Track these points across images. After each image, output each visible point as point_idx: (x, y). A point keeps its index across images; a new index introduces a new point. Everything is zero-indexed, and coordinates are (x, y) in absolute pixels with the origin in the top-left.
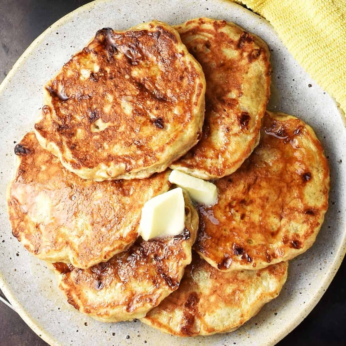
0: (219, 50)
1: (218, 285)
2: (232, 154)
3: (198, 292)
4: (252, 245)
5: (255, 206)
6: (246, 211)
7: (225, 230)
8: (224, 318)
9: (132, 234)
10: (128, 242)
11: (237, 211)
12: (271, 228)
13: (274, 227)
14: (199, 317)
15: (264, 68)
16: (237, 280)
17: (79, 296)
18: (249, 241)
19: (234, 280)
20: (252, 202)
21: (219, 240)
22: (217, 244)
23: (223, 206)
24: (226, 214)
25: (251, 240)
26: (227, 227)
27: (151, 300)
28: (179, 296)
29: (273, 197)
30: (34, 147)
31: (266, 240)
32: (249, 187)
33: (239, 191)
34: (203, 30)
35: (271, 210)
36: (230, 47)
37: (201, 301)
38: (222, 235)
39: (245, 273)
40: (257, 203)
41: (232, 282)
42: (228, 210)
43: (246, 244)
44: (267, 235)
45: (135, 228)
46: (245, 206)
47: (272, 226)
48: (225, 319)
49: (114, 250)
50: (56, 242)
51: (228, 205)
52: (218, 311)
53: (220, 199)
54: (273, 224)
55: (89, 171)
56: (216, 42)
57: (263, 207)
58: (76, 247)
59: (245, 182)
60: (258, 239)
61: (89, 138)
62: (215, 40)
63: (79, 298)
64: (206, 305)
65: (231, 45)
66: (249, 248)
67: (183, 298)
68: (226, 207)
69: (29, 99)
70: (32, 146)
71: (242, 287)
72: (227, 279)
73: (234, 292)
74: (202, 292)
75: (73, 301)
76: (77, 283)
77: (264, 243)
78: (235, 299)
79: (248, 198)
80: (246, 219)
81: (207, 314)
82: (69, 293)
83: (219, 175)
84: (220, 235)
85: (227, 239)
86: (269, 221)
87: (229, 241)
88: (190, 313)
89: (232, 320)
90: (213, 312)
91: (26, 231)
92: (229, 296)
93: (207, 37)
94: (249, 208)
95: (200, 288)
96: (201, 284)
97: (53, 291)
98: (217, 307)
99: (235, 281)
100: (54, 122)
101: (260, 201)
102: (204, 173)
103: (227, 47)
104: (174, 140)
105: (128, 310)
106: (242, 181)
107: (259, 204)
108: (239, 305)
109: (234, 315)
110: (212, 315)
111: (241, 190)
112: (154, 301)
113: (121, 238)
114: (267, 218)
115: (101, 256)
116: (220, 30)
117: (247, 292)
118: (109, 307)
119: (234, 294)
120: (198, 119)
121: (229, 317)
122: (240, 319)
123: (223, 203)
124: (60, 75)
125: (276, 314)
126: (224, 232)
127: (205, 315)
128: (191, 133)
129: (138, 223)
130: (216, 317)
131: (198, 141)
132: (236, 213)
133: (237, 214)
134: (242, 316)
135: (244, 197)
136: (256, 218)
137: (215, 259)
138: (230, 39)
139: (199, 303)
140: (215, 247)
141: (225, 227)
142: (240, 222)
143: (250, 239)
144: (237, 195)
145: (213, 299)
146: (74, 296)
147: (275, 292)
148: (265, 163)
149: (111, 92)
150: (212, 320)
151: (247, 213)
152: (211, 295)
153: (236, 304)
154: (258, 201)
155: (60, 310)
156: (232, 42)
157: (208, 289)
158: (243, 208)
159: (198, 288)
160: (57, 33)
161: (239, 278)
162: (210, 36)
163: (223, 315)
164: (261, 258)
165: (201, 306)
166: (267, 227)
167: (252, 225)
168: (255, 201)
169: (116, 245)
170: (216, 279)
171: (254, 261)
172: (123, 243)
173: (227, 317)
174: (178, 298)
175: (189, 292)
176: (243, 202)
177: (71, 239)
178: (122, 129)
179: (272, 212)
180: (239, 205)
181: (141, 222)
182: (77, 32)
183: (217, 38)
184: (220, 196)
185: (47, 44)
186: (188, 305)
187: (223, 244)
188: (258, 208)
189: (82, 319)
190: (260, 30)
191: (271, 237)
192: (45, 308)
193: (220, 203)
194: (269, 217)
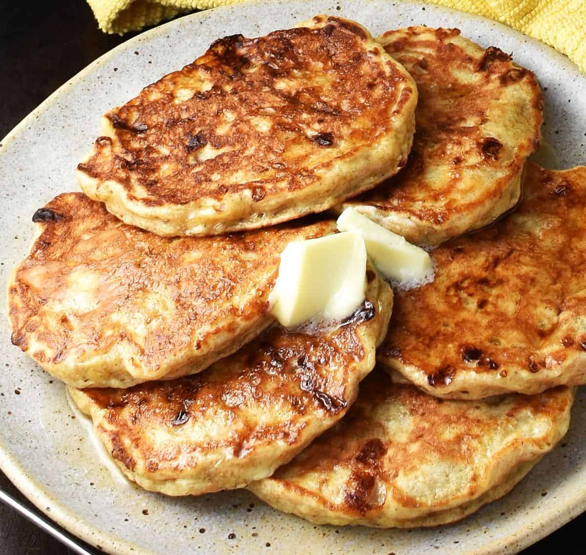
0: (444, 71)
1: (427, 425)
2: (465, 192)
3: (384, 440)
4: (500, 347)
5: (506, 288)
6: (490, 295)
7: (446, 325)
8: (436, 482)
9: (257, 304)
10: (247, 318)
11: (471, 295)
12: (539, 324)
13: (545, 322)
14: (385, 479)
15: (530, 95)
16: (467, 418)
17: (137, 442)
18: (493, 340)
19: (459, 419)
20: (501, 282)
21: (432, 339)
22: (429, 346)
23: (443, 288)
24: (448, 299)
25: (497, 341)
26: (451, 320)
27: (286, 435)
28: (345, 444)
29: (544, 279)
30: (72, 213)
31: (530, 342)
32: (497, 261)
33: (476, 265)
34: (414, 45)
35: (540, 296)
36: (465, 67)
37: (390, 452)
38: (438, 333)
39: (483, 411)
40: (511, 283)
41: (455, 422)
42: (452, 293)
43: (488, 344)
44: (531, 333)
45: (263, 293)
46: (486, 288)
47: (540, 321)
48: (439, 485)
49: (217, 331)
50: (100, 337)
51: (453, 286)
52: (426, 468)
53: (437, 275)
54: (542, 318)
55: (179, 210)
56: (440, 59)
57: (523, 291)
58: (140, 341)
59: (488, 253)
60: (511, 339)
61: (184, 173)
62: (437, 56)
63: (137, 446)
64: (400, 457)
65: (468, 65)
66: (494, 351)
67: (353, 447)
68: (448, 289)
69: (70, 155)
70: (69, 211)
71: (476, 430)
72: (446, 416)
73: (459, 439)
74: (392, 439)
75: (122, 450)
76: (134, 422)
77: (523, 345)
78: (460, 450)
79: (494, 277)
80: (489, 308)
81: (401, 474)
82: (116, 438)
83: (437, 222)
84: (435, 332)
85: (448, 338)
86: (534, 312)
87: (452, 341)
88: (367, 471)
89: (452, 487)
90: (413, 468)
91: (41, 329)
92: (448, 442)
93: (422, 53)
94: (495, 292)
95: (388, 433)
96: (392, 426)
97: (82, 456)
98: (422, 460)
99: (462, 420)
100: (117, 157)
101: (519, 281)
102: (409, 218)
103: (459, 67)
104: (352, 154)
105: (237, 453)
106: (483, 253)
107: (516, 286)
108: (467, 458)
109: (458, 478)
110: (413, 475)
111: (480, 264)
112: (293, 435)
113: (234, 311)
114: (531, 308)
115: (190, 345)
116: (447, 42)
117: (486, 439)
118: (199, 449)
119: (460, 441)
120: (401, 136)
121: (447, 481)
122: (469, 485)
123: (444, 282)
124: (136, 98)
125: (544, 495)
126: (443, 328)
127: (396, 475)
128: (385, 148)
129: (271, 284)
130: (421, 479)
131: (399, 168)
132: (469, 298)
133: (471, 299)
134: (474, 478)
135: (484, 274)
136: (509, 306)
137: (423, 367)
138: (467, 55)
139: (387, 456)
140: (425, 350)
141: (445, 319)
142: (477, 312)
143: (495, 338)
144: (471, 270)
145: (414, 448)
146: (127, 442)
147: (545, 439)
148: (529, 234)
149: (233, 108)
150: (411, 484)
151: (491, 299)
152: (412, 441)
153: (463, 458)
154: (514, 281)
155: (94, 486)
156: (470, 59)
157: (404, 434)
158: (483, 291)
159: (385, 431)
160: (137, 53)
161: (471, 417)
162: (428, 51)
163: (435, 476)
164: (519, 364)
165: (390, 460)
166: (530, 321)
167: (502, 316)
168: (509, 281)
169: (222, 324)
170: (423, 414)
171: (502, 368)
172: (238, 319)
173: (443, 479)
174: (342, 449)
175: (366, 438)
176: (484, 282)
177: (130, 328)
178: (250, 151)
179: (541, 301)
180: (476, 286)
181: (278, 281)
182: (174, 57)
183: (442, 54)
184: (437, 270)
185: (116, 70)
186: (362, 459)
187: (439, 345)
188: (514, 291)
189: (137, 505)
190: (523, 54)
191: (538, 338)
192: (62, 477)
193: (437, 281)
194: (536, 306)
